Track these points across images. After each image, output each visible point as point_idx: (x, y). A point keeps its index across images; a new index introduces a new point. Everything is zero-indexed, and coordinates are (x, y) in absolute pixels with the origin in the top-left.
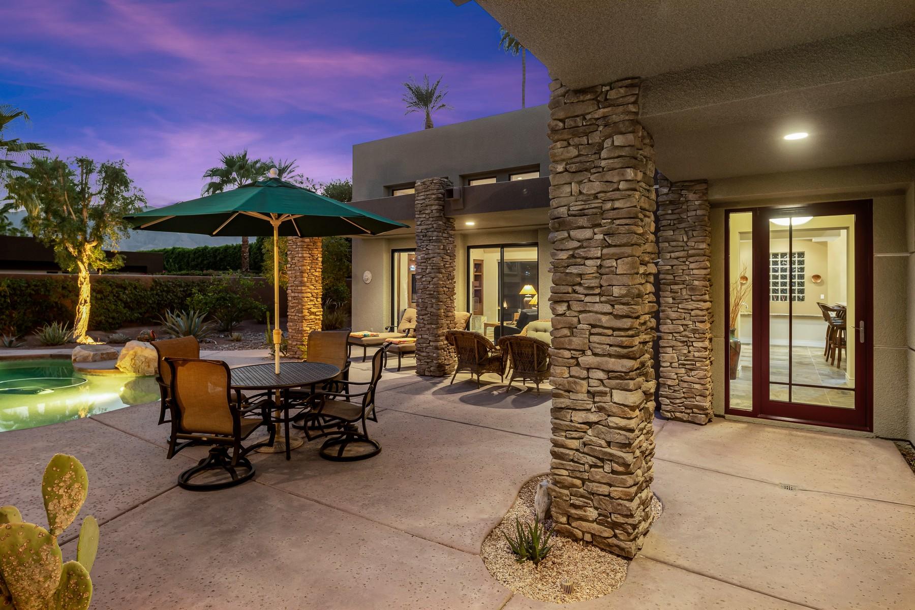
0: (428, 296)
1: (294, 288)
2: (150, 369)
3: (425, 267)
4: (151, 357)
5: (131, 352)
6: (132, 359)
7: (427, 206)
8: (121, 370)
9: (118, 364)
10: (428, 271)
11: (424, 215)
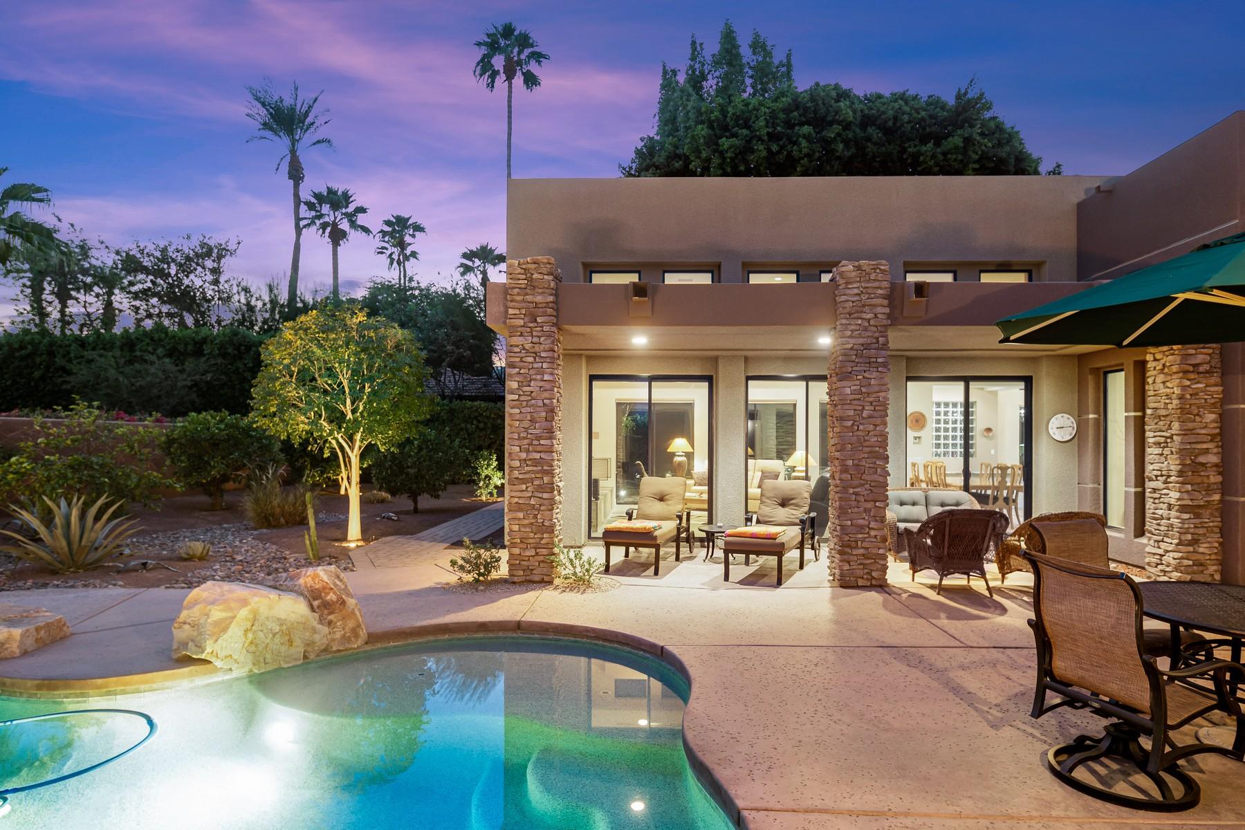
0: (866, 456)
1: (526, 442)
2: (293, 650)
3: (860, 408)
4: (293, 617)
5: (244, 613)
6: (246, 631)
7: (864, 306)
8: (218, 663)
9: (209, 650)
10: (865, 414)
11: (860, 322)
